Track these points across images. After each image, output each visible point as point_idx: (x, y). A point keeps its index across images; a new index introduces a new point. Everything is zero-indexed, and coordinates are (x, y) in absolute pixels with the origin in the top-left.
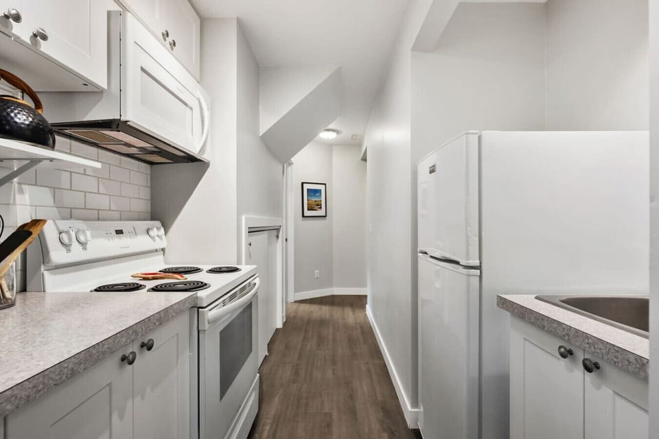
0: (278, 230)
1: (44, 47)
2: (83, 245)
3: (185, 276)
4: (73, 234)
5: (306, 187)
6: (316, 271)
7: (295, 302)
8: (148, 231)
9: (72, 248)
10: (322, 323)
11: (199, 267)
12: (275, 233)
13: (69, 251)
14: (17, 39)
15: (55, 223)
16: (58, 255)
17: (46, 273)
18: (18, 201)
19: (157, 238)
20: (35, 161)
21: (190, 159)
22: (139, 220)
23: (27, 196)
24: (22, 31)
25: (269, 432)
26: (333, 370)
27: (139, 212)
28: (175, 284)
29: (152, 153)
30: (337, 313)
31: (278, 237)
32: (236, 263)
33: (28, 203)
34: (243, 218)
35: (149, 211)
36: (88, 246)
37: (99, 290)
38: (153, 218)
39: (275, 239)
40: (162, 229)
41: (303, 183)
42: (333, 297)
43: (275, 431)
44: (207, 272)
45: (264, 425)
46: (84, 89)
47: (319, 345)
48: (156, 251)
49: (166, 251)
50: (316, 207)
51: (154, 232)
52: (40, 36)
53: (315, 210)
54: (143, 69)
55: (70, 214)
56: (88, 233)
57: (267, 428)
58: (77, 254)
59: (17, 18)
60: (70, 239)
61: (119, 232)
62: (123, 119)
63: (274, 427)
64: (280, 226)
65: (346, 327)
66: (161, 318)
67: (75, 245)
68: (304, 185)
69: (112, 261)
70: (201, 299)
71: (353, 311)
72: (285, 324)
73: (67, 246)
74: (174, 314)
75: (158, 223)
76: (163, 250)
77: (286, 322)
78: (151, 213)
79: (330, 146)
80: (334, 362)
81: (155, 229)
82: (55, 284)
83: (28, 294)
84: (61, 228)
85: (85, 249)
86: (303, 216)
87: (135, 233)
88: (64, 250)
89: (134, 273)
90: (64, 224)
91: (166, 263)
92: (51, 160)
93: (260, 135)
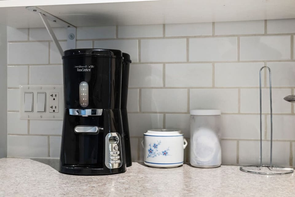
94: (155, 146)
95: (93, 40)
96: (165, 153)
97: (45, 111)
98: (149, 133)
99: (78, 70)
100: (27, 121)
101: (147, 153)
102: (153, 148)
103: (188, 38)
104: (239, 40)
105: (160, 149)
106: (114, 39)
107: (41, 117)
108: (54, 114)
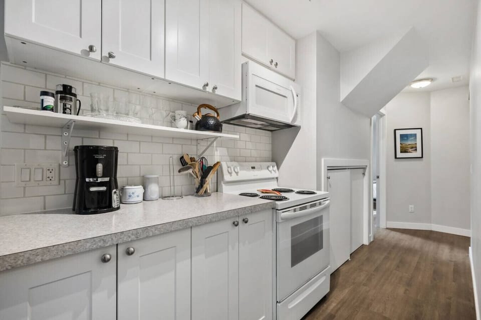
0: (364, 168)
1: (217, 92)
2: (237, 173)
3: (281, 193)
4: (232, 168)
5: (398, 133)
6: (410, 206)
7: (387, 229)
8: (268, 168)
9: (232, 174)
10: (409, 250)
11: (293, 189)
12: (362, 170)
13: (231, 175)
14: (208, 92)
15: (226, 163)
16: (227, 177)
17: (223, 184)
18: (216, 154)
19: (272, 171)
20: (216, 137)
21: (289, 126)
22: (265, 162)
23: (218, 152)
24: (209, 89)
25: (334, 308)
26: (406, 290)
27: (266, 158)
28: (271, 196)
29: (268, 126)
30: (430, 247)
31: (364, 174)
32: (316, 189)
33: (219, 155)
34: (323, 160)
35: (271, 156)
36: (239, 174)
37: (241, 195)
38: (273, 161)
39: (362, 175)
40: (276, 167)
41: (395, 130)
42: (431, 232)
43: (339, 309)
44: (296, 193)
45: (332, 302)
46: (234, 103)
47: (398, 267)
48: (273, 178)
49: (279, 179)
50: (410, 150)
51: (271, 168)
52: (215, 88)
53: (410, 152)
54: (256, 86)
55: (233, 159)
56: (238, 168)
57: (334, 305)
58: (234, 177)
59: (207, 85)
60: (231, 170)
61: (253, 168)
62: (247, 113)
63: (339, 306)
64: (366, 166)
65: (436, 261)
66: (253, 210)
67: (234, 174)
68: (397, 131)
69: (250, 182)
70: (277, 204)
71: (452, 249)
72: (371, 243)
73: (230, 173)
74: (260, 209)
75: (274, 164)
76: (277, 178)
77: (373, 241)
78: (272, 157)
79: (427, 93)
80: (409, 284)
81: (271, 167)
82: (226, 190)
83: (218, 192)
84: (229, 165)
85: (237, 175)
86: (396, 158)
87: (261, 168)
88: (229, 175)
89: (259, 189)
90: (230, 164)
91: (278, 186)
92: (220, 137)
93: (341, 101)
94: (133, 193)
95: (83, 138)
96: (138, 196)
97: (42, 180)
98: (127, 187)
99: (96, 157)
100: (23, 188)
101: (128, 197)
102: (131, 194)
103: (140, 142)
104: (163, 145)
105: (136, 194)
106: (97, 138)
107: (38, 184)
108: (51, 181)
